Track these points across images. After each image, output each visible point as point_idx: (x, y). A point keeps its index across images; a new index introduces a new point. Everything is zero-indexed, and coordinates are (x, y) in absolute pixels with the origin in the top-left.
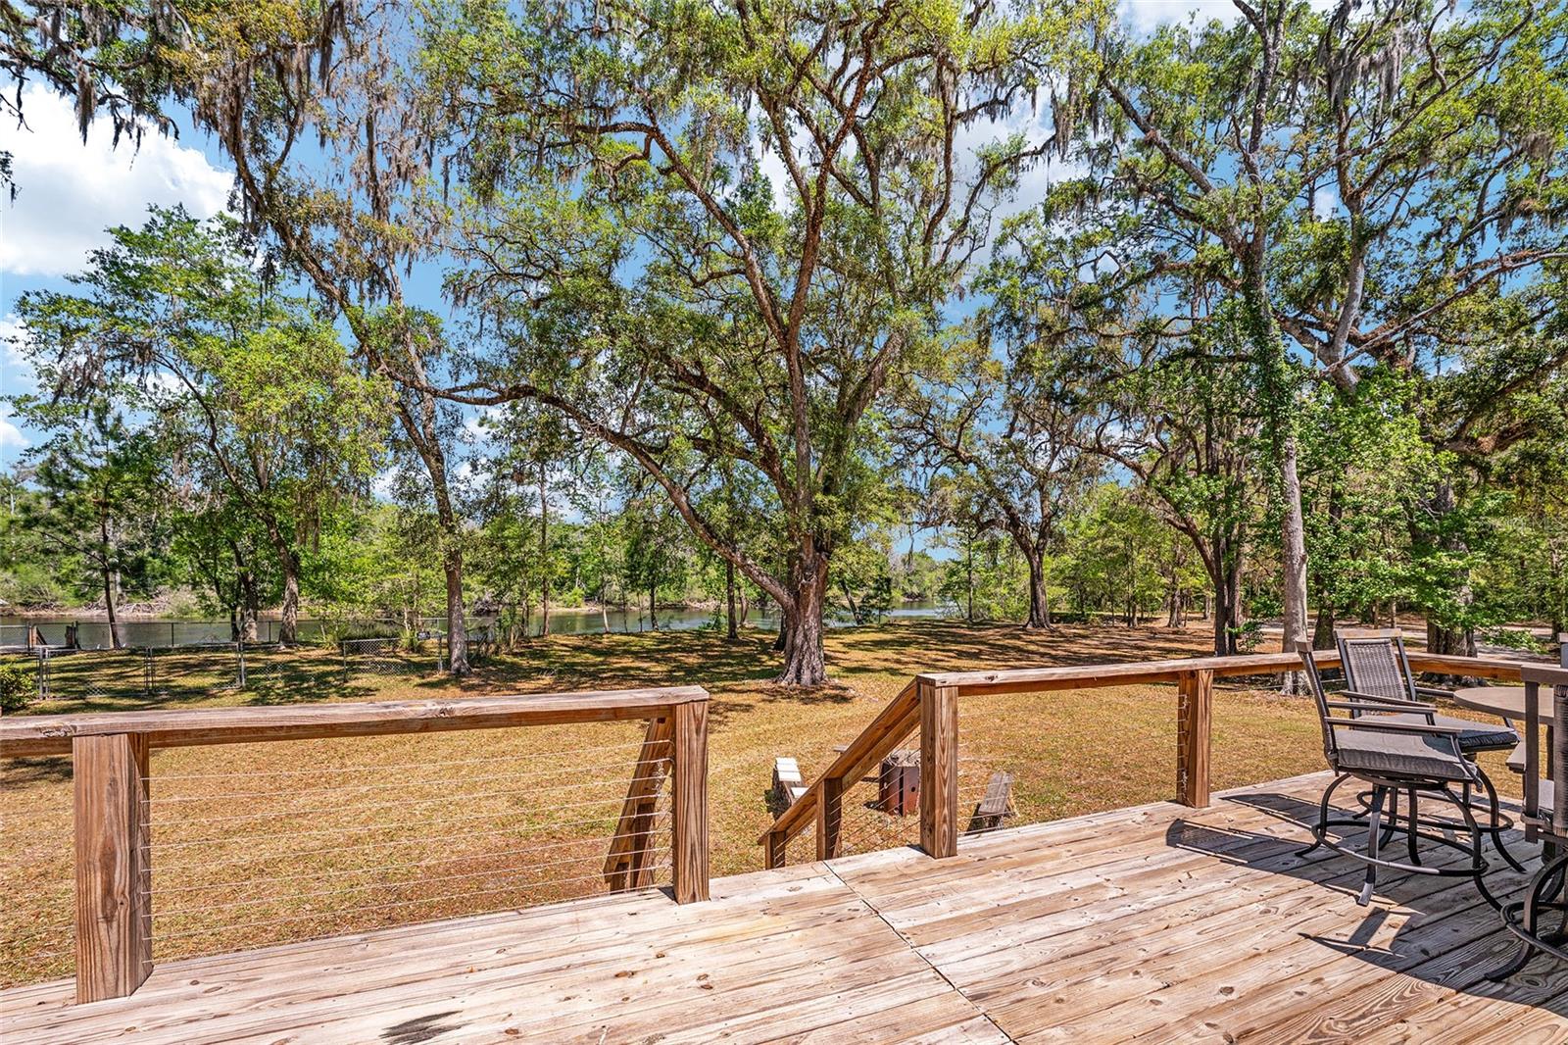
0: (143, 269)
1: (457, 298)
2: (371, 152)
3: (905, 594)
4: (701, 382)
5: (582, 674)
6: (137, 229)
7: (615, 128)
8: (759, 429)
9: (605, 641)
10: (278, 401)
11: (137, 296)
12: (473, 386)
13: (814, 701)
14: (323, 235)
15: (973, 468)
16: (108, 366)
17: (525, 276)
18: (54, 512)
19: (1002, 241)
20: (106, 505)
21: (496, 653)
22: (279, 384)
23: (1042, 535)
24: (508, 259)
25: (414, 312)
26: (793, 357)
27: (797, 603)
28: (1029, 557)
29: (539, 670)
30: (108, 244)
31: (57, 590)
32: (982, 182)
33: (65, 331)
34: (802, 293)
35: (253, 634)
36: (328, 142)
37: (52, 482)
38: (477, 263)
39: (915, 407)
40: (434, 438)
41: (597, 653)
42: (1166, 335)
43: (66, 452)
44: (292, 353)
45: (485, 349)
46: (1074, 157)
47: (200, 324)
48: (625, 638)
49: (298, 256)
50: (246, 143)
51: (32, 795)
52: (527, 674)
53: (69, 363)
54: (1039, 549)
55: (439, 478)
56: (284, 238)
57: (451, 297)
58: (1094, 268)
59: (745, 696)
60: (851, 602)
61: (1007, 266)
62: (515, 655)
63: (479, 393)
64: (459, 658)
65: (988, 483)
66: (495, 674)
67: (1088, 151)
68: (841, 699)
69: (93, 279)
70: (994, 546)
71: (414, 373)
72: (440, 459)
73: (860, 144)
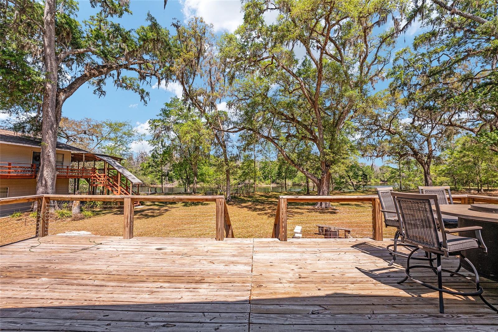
0: (169, 111)
1: (229, 107)
2: (210, 77)
3: (381, 180)
4: (293, 119)
5: (260, 202)
6: (169, 103)
7: (263, 59)
8: (311, 131)
9: (270, 194)
10: (189, 137)
11: (168, 117)
12: (232, 128)
13: (324, 213)
14: (201, 98)
15: (397, 136)
16: (163, 132)
17: (245, 99)
18: (154, 164)
19: (396, 60)
20: (162, 162)
21: (240, 196)
22: (189, 133)
23: (429, 158)
24: (241, 96)
25: (221, 112)
26: (317, 110)
27: (320, 182)
28: (423, 166)
29: (249, 201)
30: (164, 107)
31: (157, 181)
32: (381, 45)
33: (156, 126)
34: (318, 91)
35: (189, 190)
36: (202, 77)
37: (153, 157)
38: (234, 98)
39: (372, 117)
40: (224, 142)
41: (266, 197)
42: (476, 79)
43: (156, 151)
44: (192, 126)
45: (235, 119)
46: (426, 25)
47: (179, 121)
48: (276, 193)
49: (196, 104)
50: (184, 82)
51: (141, 221)
52: (245, 201)
53: (156, 132)
54: (428, 164)
55: (225, 151)
56: (192, 100)
57: (228, 107)
58: (439, 61)
59: (303, 210)
60: (352, 183)
61: (399, 68)
62: (245, 197)
63: (234, 130)
64: (229, 197)
65: (403, 140)
66: (237, 201)
67: (432, 21)
68: (334, 212)
69: (161, 115)
70: (408, 163)
71: (220, 127)
72: (225, 147)
73: (335, 45)
